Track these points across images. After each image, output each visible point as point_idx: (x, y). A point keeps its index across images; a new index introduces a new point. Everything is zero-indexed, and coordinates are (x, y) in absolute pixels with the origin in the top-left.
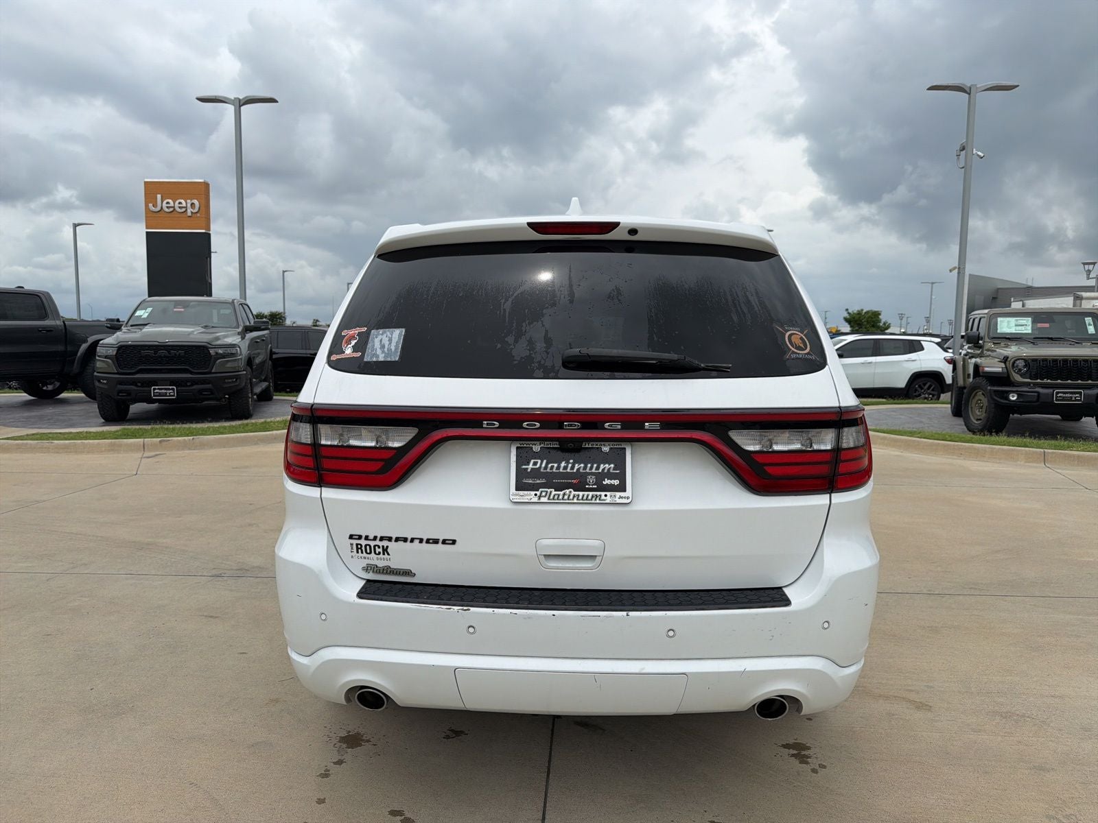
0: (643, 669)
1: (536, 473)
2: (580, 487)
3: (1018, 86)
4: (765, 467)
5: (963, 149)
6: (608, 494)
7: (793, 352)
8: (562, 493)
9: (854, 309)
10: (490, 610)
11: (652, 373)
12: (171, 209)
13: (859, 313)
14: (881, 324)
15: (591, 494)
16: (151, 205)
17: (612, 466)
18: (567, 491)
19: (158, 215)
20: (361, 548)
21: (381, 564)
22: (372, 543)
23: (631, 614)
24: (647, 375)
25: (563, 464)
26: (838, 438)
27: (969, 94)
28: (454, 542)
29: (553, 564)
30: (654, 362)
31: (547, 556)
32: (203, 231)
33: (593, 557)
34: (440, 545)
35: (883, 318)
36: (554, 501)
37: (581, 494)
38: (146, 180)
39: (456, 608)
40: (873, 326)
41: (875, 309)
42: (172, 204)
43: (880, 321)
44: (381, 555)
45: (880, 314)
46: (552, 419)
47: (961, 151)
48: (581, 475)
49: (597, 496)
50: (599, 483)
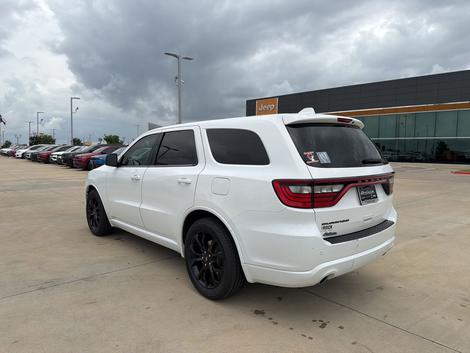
1: (362, 196)
2: (371, 198)
3: (193, 59)
5: (177, 78)
8: (368, 200)
9: (108, 135)
10: (362, 239)
13: (110, 136)
14: (120, 141)
17: (374, 191)
20: (324, 228)
21: (329, 232)
22: (328, 225)
25: (366, 192)
27: (178, 58)
28: (348, 220)
31: (365, 220)
33: (371, 219)
34: (345, 222)
35: (121, 139)
36: (368, 203)
37: (371, 200)
39: (355, 240)
40: (116, 142)
41: (116, 135)
43: (119, 140)
44: (330, 229)
45: (119, 137)
46: (363, 179)
47: (176, 79)
48: (370, 195)
49: (374, 200)
50: (373, 197)
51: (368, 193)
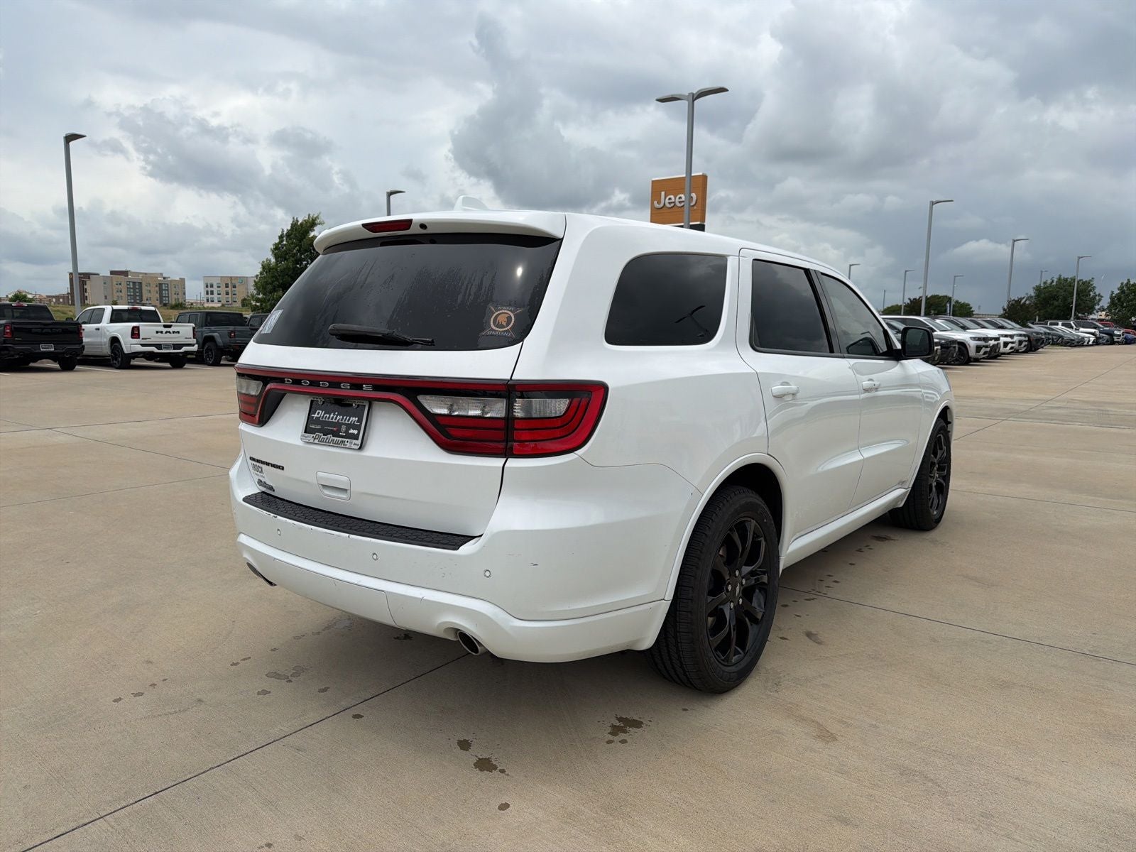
0: (360, 581)
1: (318, 421)
2: (336, 434)
4: (447, 429)
6: (349, 440)
7: (493, 330)
8: (326, 437)
11: (380, 344)
12: (672, 205)
15: (340, 439)
16: (656, 202)
17: (357, 419)
18: (329, 436)
19: (661, 211)
20: (255, 468)
21: (262, 480)
22: (257, 464)
23: (352, 536)
24: (377, 346)
25: (332, 415)
26: (510, 408)
28: (283, 468)
29: (327, 492)
30: (380, 335)
31: (324, 486)
32: (698, 223)
33: (345, 490)
34: (279, 469)
36: (322, 442)
37: (335, 438)
38: (654, 179)
39: (273, 515)
42: (673, 200)
44: (261, 474)
46: (335, 380)
48: (339, 425)
49: (343, 442)
50: (347, 432)
51: (334, 417)
